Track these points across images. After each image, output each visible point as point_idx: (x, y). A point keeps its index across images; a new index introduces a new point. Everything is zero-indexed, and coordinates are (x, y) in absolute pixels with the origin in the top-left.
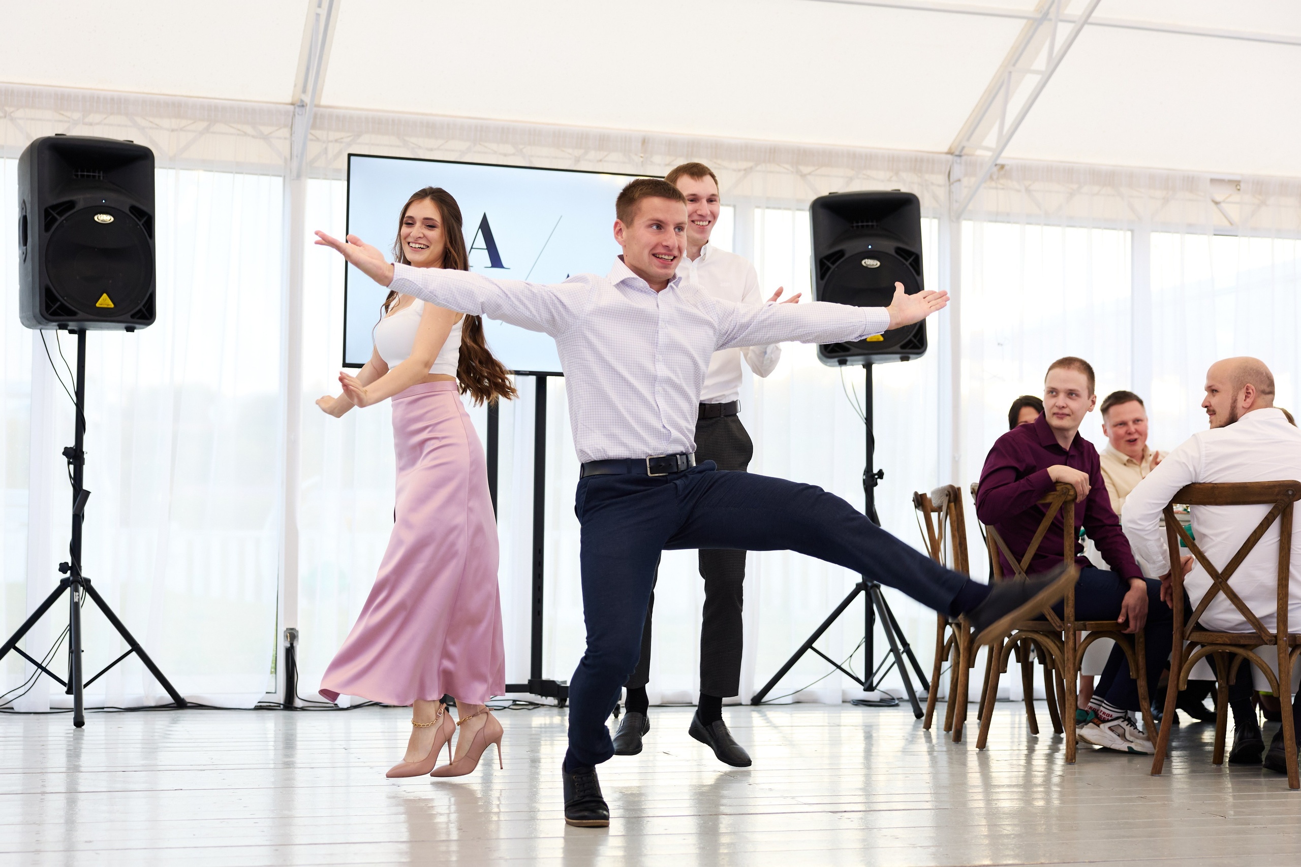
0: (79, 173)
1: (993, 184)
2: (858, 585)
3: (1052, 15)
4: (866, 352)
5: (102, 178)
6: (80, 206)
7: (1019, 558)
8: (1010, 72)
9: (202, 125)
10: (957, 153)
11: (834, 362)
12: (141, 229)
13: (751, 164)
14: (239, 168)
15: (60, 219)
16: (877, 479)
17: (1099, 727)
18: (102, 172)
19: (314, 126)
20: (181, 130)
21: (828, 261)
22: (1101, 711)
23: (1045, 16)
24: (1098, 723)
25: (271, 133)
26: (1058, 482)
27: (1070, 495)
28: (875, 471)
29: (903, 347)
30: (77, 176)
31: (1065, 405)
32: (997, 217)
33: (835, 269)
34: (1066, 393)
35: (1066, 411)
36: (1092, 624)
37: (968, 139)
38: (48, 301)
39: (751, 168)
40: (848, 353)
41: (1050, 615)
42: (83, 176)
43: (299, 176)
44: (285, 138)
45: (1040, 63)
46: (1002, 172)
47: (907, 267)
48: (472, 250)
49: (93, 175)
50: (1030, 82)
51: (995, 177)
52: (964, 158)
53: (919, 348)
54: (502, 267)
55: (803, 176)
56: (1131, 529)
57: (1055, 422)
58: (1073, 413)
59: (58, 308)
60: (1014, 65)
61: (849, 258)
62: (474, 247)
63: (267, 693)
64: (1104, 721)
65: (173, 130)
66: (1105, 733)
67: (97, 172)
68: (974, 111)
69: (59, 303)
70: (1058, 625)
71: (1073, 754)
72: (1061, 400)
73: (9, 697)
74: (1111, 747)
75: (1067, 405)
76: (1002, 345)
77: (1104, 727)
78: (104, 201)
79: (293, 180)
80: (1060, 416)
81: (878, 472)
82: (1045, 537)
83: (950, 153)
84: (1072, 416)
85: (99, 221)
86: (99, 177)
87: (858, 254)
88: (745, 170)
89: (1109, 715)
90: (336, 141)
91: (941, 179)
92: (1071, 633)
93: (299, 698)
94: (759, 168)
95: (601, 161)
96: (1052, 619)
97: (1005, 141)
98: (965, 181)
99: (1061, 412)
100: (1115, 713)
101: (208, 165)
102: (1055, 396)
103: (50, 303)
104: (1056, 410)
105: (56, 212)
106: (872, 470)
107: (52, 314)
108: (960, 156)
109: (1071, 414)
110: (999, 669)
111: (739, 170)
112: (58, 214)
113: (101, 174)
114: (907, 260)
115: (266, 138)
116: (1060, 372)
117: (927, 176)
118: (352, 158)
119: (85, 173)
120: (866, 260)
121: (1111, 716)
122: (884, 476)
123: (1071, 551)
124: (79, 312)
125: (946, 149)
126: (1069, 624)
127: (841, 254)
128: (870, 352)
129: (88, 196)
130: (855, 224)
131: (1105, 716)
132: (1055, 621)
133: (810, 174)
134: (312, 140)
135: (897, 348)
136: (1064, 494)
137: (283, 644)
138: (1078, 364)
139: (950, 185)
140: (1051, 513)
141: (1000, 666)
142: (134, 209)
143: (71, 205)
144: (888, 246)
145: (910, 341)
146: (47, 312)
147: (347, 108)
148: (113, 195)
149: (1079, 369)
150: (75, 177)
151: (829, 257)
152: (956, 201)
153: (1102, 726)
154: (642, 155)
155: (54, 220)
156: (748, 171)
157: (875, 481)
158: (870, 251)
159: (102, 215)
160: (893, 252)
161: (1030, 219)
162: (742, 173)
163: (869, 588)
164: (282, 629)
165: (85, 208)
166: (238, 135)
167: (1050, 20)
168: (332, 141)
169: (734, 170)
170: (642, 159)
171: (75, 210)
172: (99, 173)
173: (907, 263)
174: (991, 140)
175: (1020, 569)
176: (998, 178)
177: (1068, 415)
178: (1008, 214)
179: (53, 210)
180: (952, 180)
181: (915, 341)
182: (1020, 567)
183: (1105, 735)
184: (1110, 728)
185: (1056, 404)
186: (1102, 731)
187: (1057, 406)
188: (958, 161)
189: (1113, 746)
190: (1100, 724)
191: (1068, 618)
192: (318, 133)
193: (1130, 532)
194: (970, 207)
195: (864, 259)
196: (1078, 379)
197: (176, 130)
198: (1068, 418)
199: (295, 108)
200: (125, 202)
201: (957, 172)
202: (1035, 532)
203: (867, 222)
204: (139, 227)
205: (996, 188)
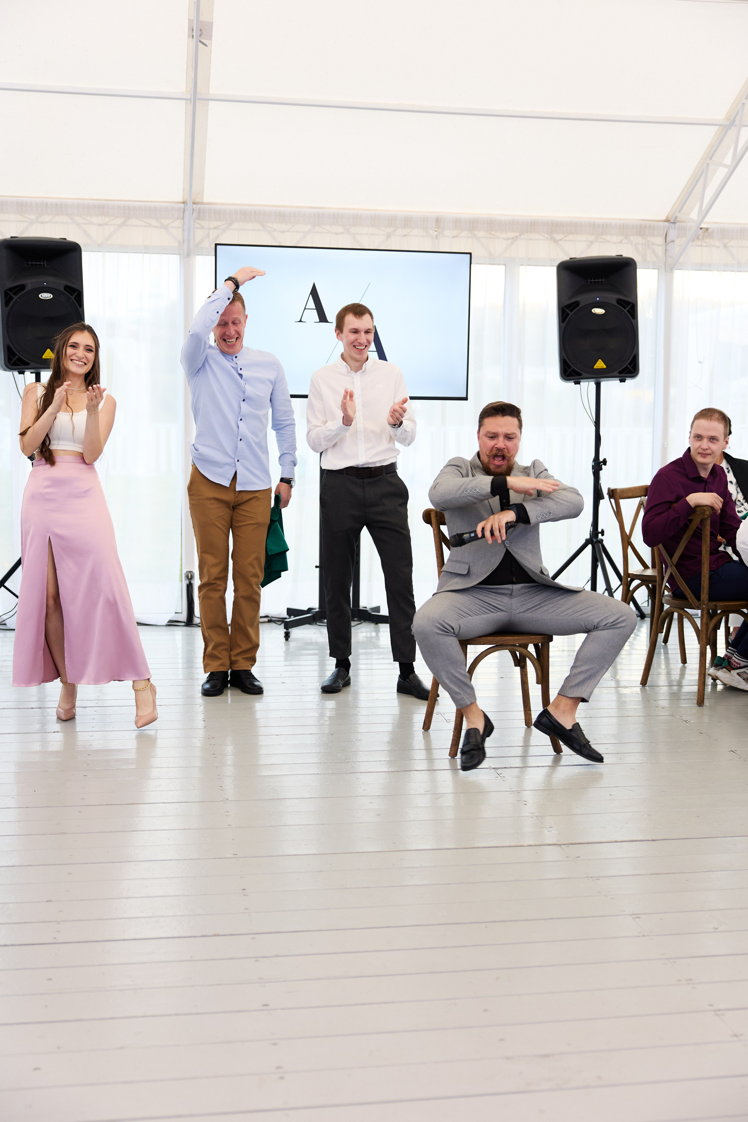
0: (30, 263)
1: (699, 243)
2: (587, 540)
3: (737, 122)
4: (597, 376)
5: (46, 265)
6: (29, 288)
7: (671, 556)
8: (708, 164)
9: (120, 221)
10: (672, 221)
11: (572, 382)
12: (73, 301)
13: (517, 234)
14: (146, 249)
15: (15, 298)
16: (602, 465)
17: (730, 672)
18: (45, 261)
19: (199, 218)
20: (106, 224)
21: (568, 309)
22: (733, 660)
23: (732, 123)
24: (730, 669)
25: (169, 224)
26: (698, 506)
27: (706, 515)
28: (601, 459)
29: (620, 373)
30: (28, 265)
31: (708, 448)
32: (701, 267)
33: (572, 315)
34: (708, 438)
35: (708, 452)
36: (721, 605)
37: (680, 211)
38: (10, 355)
39: (517, 237)
40: (580, 377)
41: (691, 598)
42: (32, 265)
43: (188, 255)
44: (179, 228)
45: (728, 160)
46: (706, 234)
47: (625, 313)
48: (305, 310)
49: (39, 264)
50: (721, 173)
51: (701, 238)
52: (677, 224)
53: (632, 373)
54: (327, 322)
55: (556, 241)
56: (742, 549)
57: (700, 459)
58: (713, 453)
59: (17, 360)
60: (711, 159)
61: (582, 307)
62: (306, 308)
63: (176, 613)
64: (734, 669)
65: (99, 225)
66: (734, 677)
67: (42, 261)
68: (683, 191)
69: (17, 357)
70: (696, 605)
71: (702, 699)
72: (705, 444)
73: (5, 617)
74: (738, 687)
75: (709, 447)
76: (701, 363)
77: (734, 672)
78: (45, 284)
79: (185, 257)
80: (703, 455)
81: (603, 460)
82: (689, 542)
83: (667, 221)
84: (713, 455)
85: (42, 298)
86: (44, 265)
87: (589, 304)
88: (512, 239)
89: (738, 663)
90: (215, 228)
91: (660, 240)
92: (705, 612)
93: (197, 617)
94: (523, 237)
95: (406, 235)
96: (692, 601)
97: (704, 214)
98: (678, 241)
99: (704, 452)
100: (743, 662)
101: (124, 249)
102: (700, 440)
103: (11, 356)
104: (700, 451)
105: (12, 293)
106: (599, 459)
107: (12, 365)
108: (674, 223)
109: (712, 453)
110: (657, 631)
111: (508, 239)
112: (14, 294)
113: (45, 263)
114: (625, 308)
115: (166, 227)
116: (703, 422)
117: (649, 238)
118: (218, 247)
119: (34, 263)
120: (595, 309)
121: (740, 664)
122: (607, 464)
123: (707, 554)
124: (31, 362)
125: (664, 218)
126: (704, 606)
127: (577, 304)
128: (599, 376)
129: (34, 280)
130: (589, 281)
131: (735, 664)
132: (694, 602)
133: (561, 240)
134: (198, 228)
135: (616, 373)
136: (702, 514)
137: (185, 582)
138: (717, 415)
139: (666, 245)
140: (693, 526)
141: (658, 628)
142: (68, 288)
143: (22, 287)
144: (612, 298)
145: (626, 368)
146: (9, 363)
147: (222, 204)
148: (51, 279)
149: (718, 420)
150: (27, 266)
151: (568, 306)
152: (671, 257)
153: (732, 672)
154: (436, 230)
155: (11, 298)
156: (514, 239)
157: (601, 466)
158: (598, 302)
159: (44, 294)
160: (615, 303)
161: (726, 267)
162: (510, 241)
163: (594, 543)
164: (184, 571)
165: (32, 289)
166: (145, 226)
167: (736, 126)
168: (212, 229)
169: (504, 239)
170: (436, 233)
171: (25, 291)
172: (44, 262)
173: (626, 311)
174: (694, 215)
175: (672, 563)
176: (703, 238)
177: (710, 454)
178: (710, 265)
179: (11, 292)
180: (667, 241)
181: (630, 368)
182: (672, 562)
183: (734, 678)
184: (738, 674)
185: (701, 447)
186: (732, 675)
187: (701, 448)
188: (673, 227)
189: (739, 687)
190: (731, 670)
191: (704, 601)
192: (202, 223)
193: (742, 551)
194: (681, 260)
195: (594, 308)
196: (717, 428)
197: (102, 225)
198: (709, 456)
199: (185, 206)
200: (60, 283)
201: (671, 235)
202: (681, 539)
203: (598, 279)
204: (71, 300)
205: (702, 246)
